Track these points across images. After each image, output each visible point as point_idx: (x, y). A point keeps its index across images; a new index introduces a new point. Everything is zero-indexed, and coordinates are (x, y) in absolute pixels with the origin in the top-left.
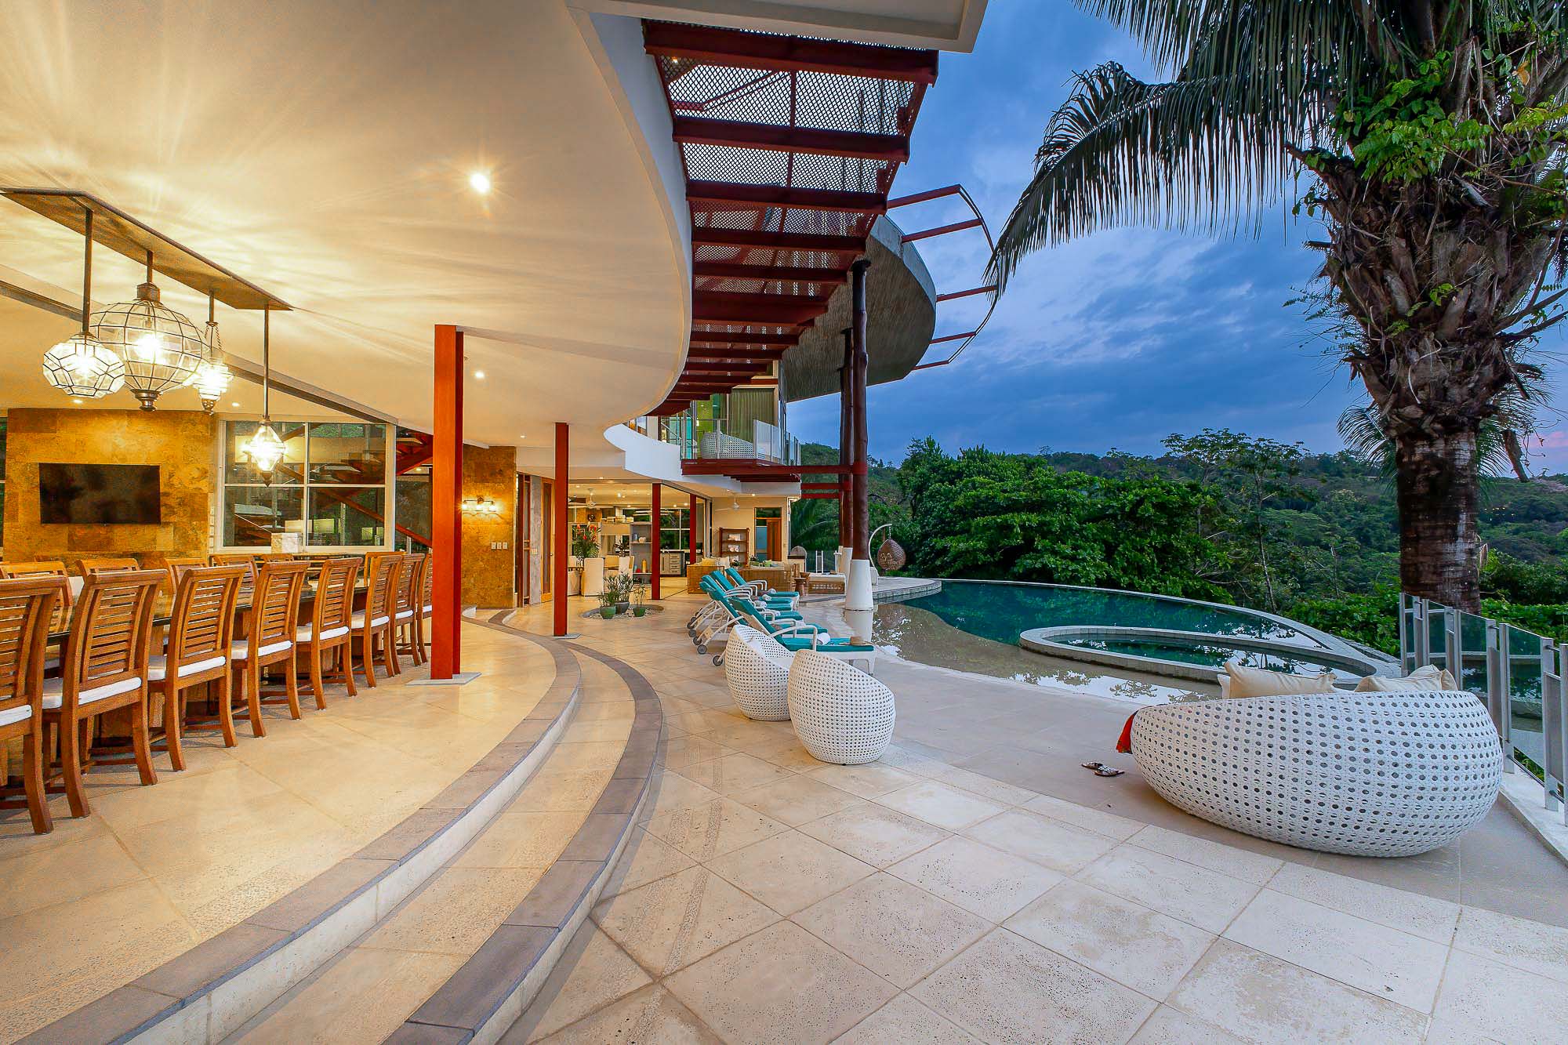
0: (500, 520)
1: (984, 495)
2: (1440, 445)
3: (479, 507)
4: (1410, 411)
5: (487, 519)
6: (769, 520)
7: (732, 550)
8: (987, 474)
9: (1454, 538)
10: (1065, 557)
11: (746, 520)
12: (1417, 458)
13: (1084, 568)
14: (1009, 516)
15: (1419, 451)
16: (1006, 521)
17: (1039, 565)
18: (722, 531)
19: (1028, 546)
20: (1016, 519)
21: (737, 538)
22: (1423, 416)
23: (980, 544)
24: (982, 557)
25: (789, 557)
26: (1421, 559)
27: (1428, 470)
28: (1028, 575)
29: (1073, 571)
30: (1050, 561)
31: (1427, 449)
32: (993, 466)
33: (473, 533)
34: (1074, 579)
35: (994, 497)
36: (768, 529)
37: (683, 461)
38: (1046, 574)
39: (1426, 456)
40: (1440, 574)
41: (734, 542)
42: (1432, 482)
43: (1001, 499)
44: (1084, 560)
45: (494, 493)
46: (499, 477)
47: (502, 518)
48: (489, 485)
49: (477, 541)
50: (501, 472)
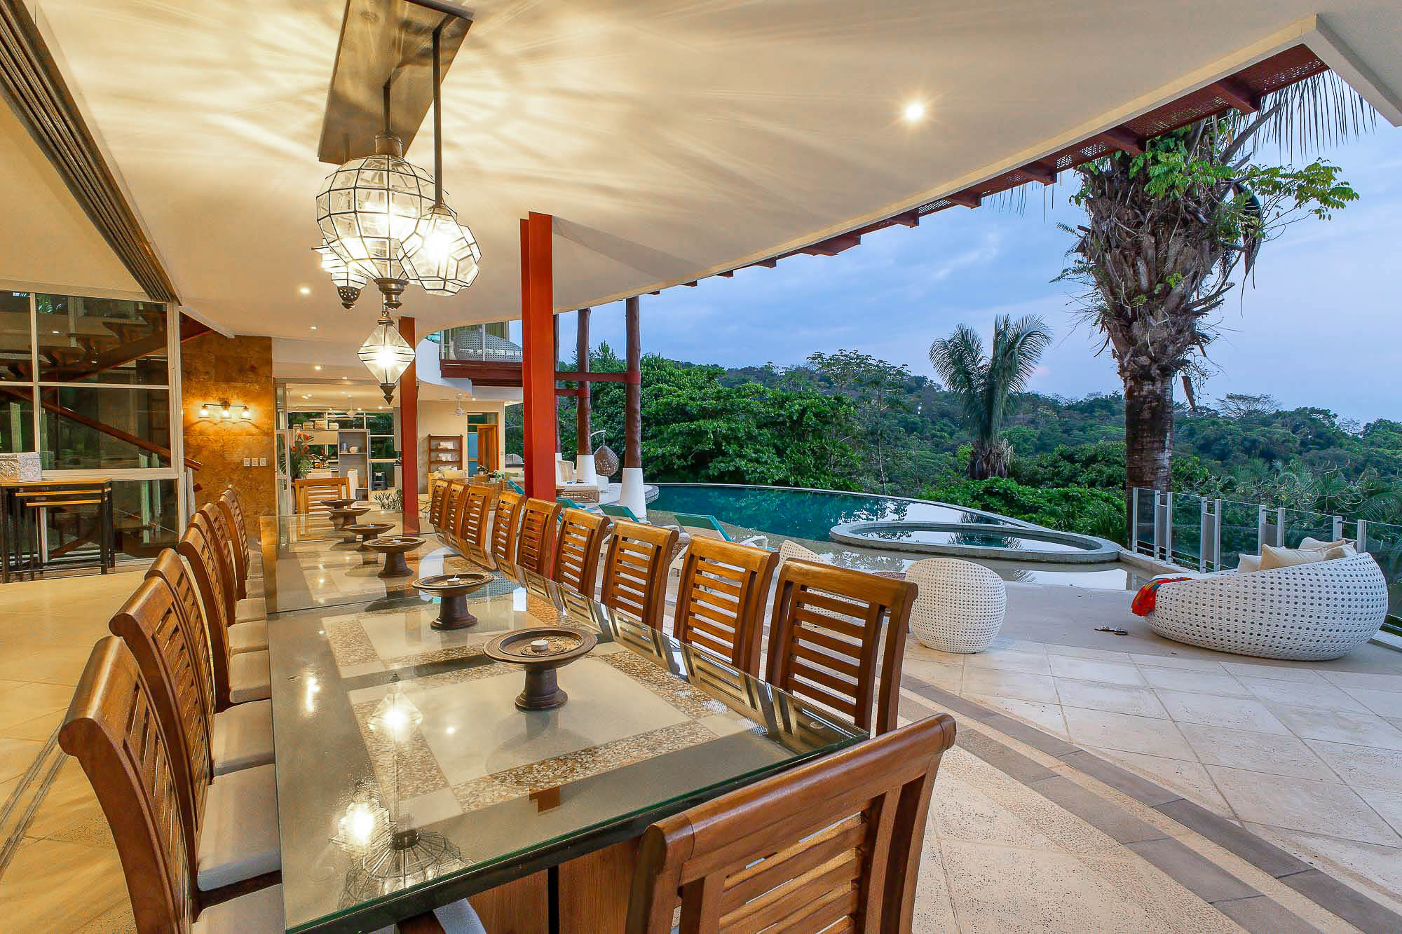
0: (254, 431)
1: (675, 403)
2: (1158, 384)
3: (225, 413)
4: (1143, 360)
5: (236, 429)
6: (480, 426)
7: (444, 459)
8: (666, 382)
9: (1163, 449)
10: (750, 460)
11: (459, 427)
12: (1144, 393)
13: (768, 470)
14: (701, 422)
15: (1146, 388)
16: (700, 427)
17: (732, 468)
18: (430, 438)
19: (718, 452)
20: (709, 425)
21: (450, 445)
22: (1150, 365)
23: (677, 450)
24: (677, 461)
25: (507, 466)
26: (1144, 464)
27: (1151, 402)
28: (721, 477)
29: (760, 473)
30: (742, 463)
31: (1151, 387)
32: (670, 374)
33: (217, 447)
34: (762, 480)
35: (686, 405)
36: (480, 436)
37: (442, 362)
38: (737, 476)
39: (1150, 392)
40: (1155, 474)
41: (446, 451)
42: (1153, 410)
43: (693, 407)
44: (766, 463)
45: (245, 396)
46: (251, 375)
47: (257, 427)
48: (238, 385)
49: (222, 456)
50: (253, 369)
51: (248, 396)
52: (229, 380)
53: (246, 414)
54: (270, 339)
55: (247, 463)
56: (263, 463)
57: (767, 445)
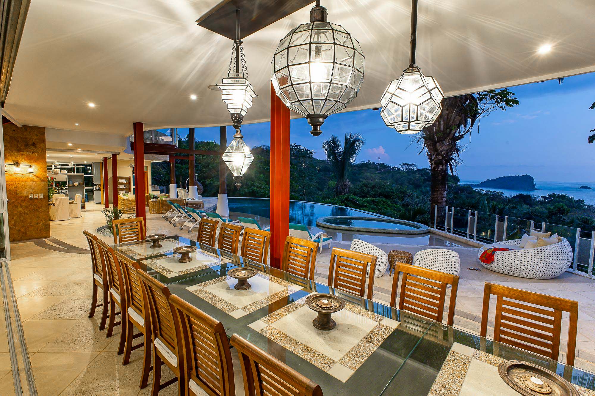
0: (35, 178)
2: (444, 167)
3: (17, 169)
4: (440, 157)
5: (24, 178)
7: (121, 188)
9: (445, 191)
10: (258, 187)
11: (128, 172)
12: (439, 169)
15: (440, 168)
17: (251, 191)
22: (442, 159)
25: (152, 191)
26: (439, 196)
27: (442, 173)
29: (262, 193)
31: (442, 167)
33: (12, 188)
39: (442, 169)
40: (442, 200)
41: (122, 184)
42: (442, 176)
45: (29, 159)
46: (32, 147)
47: (37, 177)
48: (25, 153)
49: (16, 193)
50: (34, 144)
51: (31, 160)
52: (19, 150)
53: (31, 170)
54: (44, 128)
55: (31, 197)
56: (41, 196)
57: (263, 181)
